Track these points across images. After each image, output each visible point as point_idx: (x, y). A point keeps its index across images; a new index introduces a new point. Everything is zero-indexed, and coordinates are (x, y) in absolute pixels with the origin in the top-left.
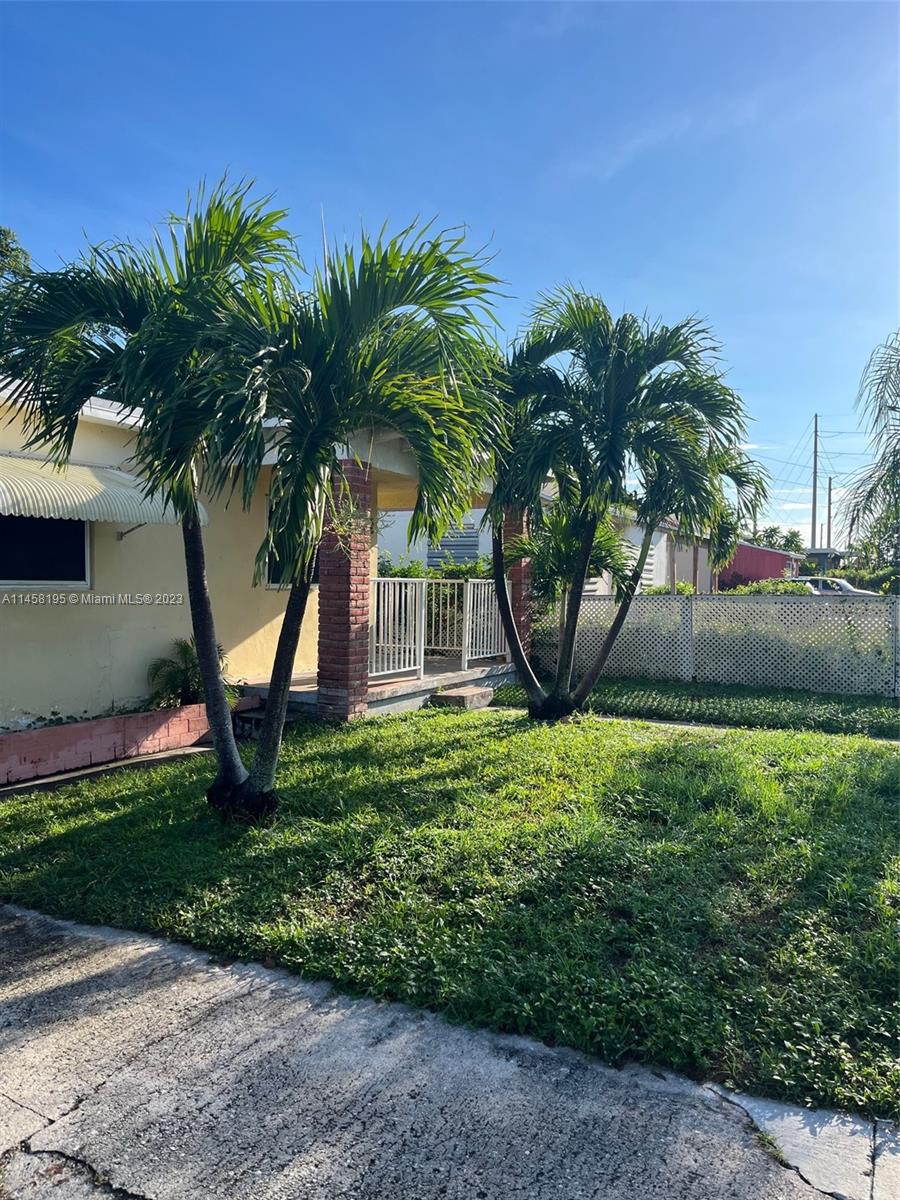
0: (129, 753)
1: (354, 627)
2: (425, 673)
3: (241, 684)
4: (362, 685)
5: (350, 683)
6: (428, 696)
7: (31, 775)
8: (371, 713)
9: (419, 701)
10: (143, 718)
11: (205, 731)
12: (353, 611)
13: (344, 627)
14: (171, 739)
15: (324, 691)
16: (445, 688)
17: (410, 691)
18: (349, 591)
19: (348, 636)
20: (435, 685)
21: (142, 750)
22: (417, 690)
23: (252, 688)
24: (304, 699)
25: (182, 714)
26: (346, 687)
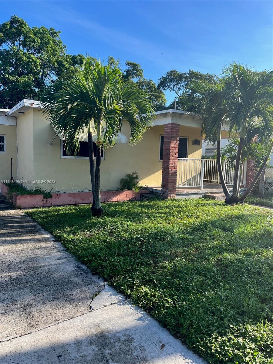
0: (108, 201)
1: (170, 172)
2: (203, 188)
3: (146, 186)
4: (173, 189)
5: (169, 188)
6: (203, 195)
7: (82, 203)
8: (177, 198)
9: (200, 196)
10: (113, 192)
11: (131, 198)
12: (170, 167)
13: (168, 172)
14: (121, 199)
15: (163, 190)
16: (211, 193)
17: (194, 192)
18: (169, 162)
19: (168, 175)
20: (206, 192)
21: (112, 201)
22: (198, 192)
23: (148, 188)
24: (158, 192)
25: (125, 193)
26: (167, 189)
